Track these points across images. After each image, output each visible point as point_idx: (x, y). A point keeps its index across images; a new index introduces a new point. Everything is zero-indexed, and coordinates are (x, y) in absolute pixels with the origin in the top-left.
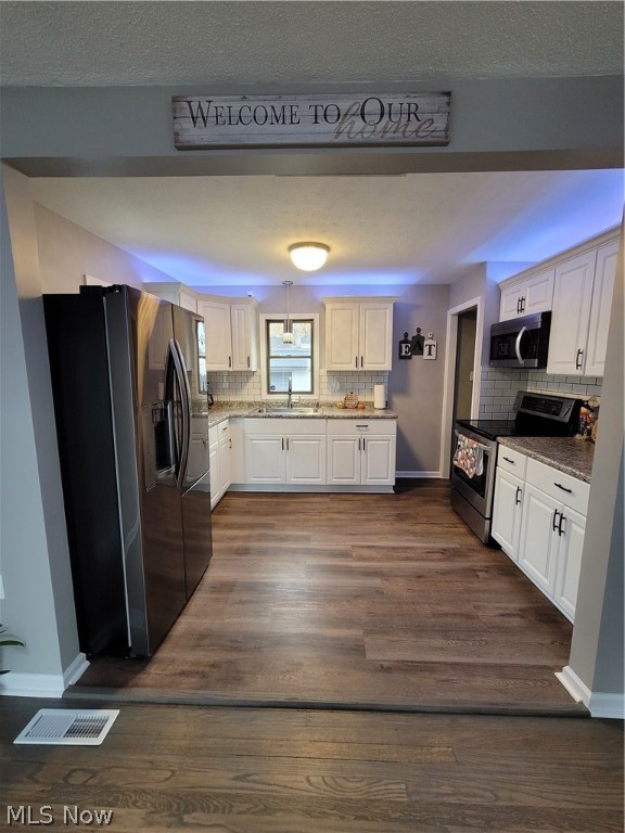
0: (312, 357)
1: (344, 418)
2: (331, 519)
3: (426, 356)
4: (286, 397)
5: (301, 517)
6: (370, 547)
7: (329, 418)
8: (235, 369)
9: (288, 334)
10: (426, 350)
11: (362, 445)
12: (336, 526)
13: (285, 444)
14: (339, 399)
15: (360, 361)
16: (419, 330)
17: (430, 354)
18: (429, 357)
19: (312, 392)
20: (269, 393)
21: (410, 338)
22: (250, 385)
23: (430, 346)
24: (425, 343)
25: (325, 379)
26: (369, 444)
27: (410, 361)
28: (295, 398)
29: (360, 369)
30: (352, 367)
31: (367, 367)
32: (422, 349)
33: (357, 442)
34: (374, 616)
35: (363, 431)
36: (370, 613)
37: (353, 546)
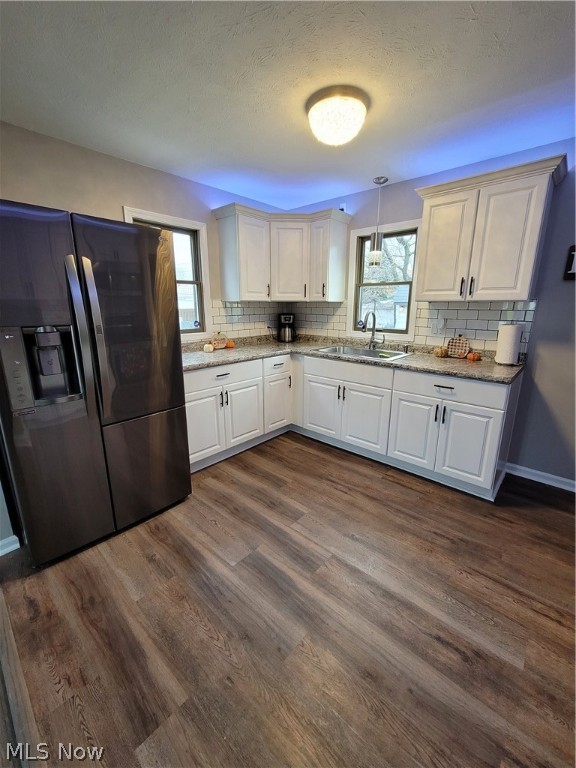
1: (417, 370)
7: (397, 368)
8: (312, 300)
9: (375, 252)
11: (441, 415)
12: (347, 517)
13: (342, 393)
14: (440, 343)
15: (467, 285)
19: (406, 332)
20: (356, 329)
22: (335, 319)
25: (425, 313)
26: (453, 417)
29: (469, 298)
30: (454, 295)
31: (479, 294)
33: (434, 409)
34: (226, 688)
35: (444, 394)
36: (229, 678)
37: (334, 556)
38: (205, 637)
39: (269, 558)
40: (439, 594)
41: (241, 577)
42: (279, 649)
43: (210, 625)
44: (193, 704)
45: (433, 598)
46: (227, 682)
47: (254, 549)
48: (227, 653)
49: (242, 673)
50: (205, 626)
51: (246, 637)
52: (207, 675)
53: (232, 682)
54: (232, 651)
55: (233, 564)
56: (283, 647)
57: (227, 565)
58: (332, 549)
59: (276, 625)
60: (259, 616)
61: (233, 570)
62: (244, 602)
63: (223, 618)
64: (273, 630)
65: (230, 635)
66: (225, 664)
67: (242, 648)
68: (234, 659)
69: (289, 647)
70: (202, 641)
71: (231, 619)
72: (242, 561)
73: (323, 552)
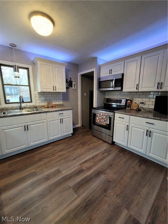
0: (29, 86)
1: (54, 111)
2: (60, 156)
3: (73, 88)
4: (19, 105)
5: (46, 160)
6: (86, 162)
7: (47, 112)
9: (17, 73)
10: (73, 85)
12: (65, 158)
13: (26, 128)
15: (55, 88)
16: (71, 78)
17: (74, 87)
18: (74, 88)
19: (31, 102)
20: (6, 103)
21: (68, 81)
23: (74, 84)
24: (73, 83)
25: (37, 96)
26: (64, 120)
27: (69, 89)
28: (23, 105)
29: (55, 91)
31: (58, 91)
32: (72, 85)
33: (60, 120)
34: (120, 196)
35: (61, 115)
36: (117, 196)
37: (80, 164)
38: (107, 205)
39: (76, 182)
40: (93, 151)
41: (83, 193)
42: (108, 182)
43: (102, 204)
44: (126, 207)
45: (94, 152)
46: (118, 196)
47: (70, 187)
48: (111, 196)
49: (115, 192)
50: (103, 206)
51: (105, 191)
52: (118, 203)
53: (118, 195)
54: (110, 195)
55: (76, 196)
56: (107, 181)
57: (76, 199)
58: (77, 164)
59: (101, 182)
60: (99, 186)
61: (79, 196)
62: (94, 191)
63: (99, 199)
64: (103, 183)
65: (105, 196)
66: (114, 197)
67: (109, 192)
68: (112, 194)
69: (107, 179)
70: (108, 206)
71: (100, 196)
72: (75, 192)
73: (78, 167)
